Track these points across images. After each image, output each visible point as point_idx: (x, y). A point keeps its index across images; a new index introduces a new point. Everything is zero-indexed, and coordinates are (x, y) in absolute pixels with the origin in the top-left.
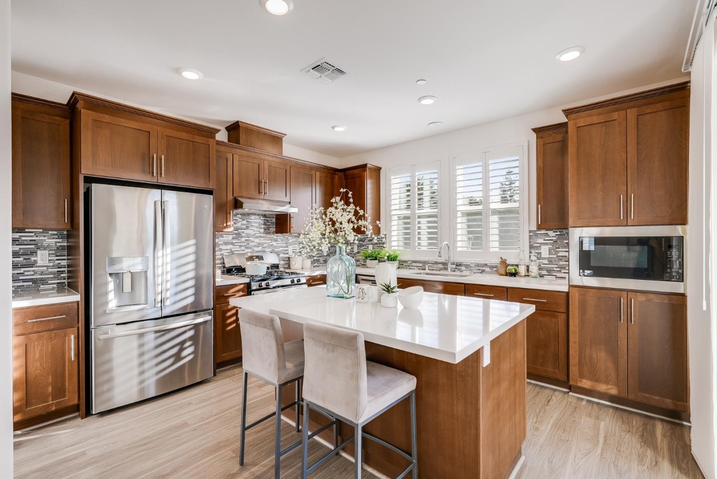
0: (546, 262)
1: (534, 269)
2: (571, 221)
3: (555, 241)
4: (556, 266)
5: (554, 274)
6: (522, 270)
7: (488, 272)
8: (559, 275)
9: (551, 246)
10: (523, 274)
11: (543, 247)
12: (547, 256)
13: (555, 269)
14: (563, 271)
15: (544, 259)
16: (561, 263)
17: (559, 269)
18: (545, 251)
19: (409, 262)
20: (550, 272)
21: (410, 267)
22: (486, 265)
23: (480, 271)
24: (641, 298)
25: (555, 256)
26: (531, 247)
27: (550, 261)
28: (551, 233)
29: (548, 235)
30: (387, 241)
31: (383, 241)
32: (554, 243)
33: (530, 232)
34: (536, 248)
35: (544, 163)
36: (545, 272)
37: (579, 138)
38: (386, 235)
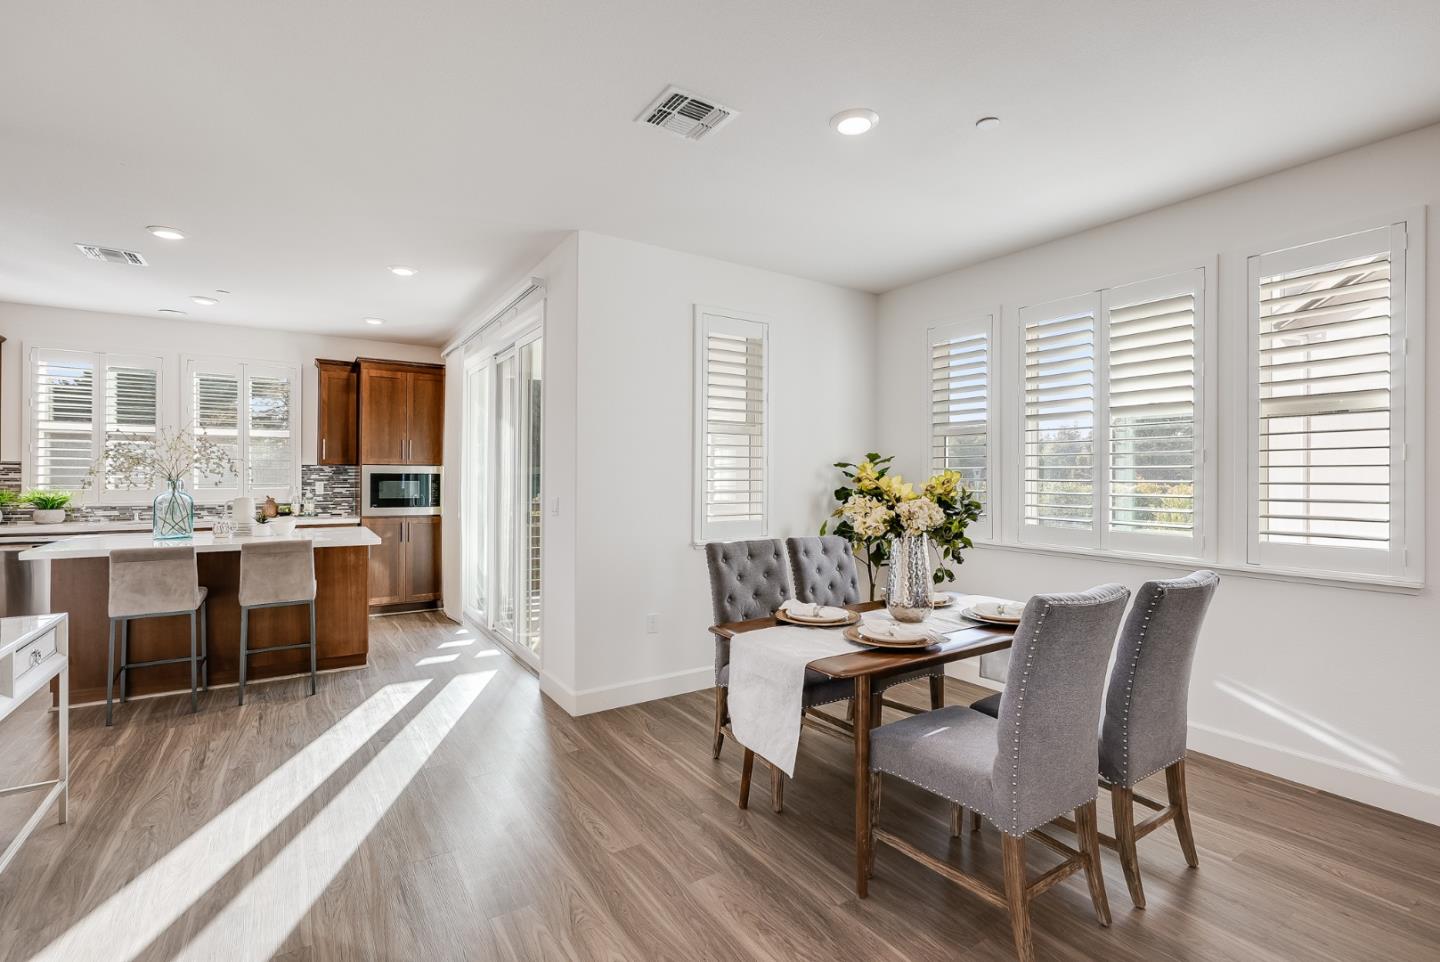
0: (321, 499)
1: (310, 507)
2: (364, 458)
3: (331, 478)
4: (332, 503)
5: (329, 511)
6: (296, 509)
8: (334, 512)
9: (326, 483)
10: (297, 514)
11: (317, 483)
12: (322, 493)
13: (330, 506)
14: (338, 508)
15: (319, 496)
16: (336, 499)
17: (334, 506)
18: (319, 488)
19: (84, 511)
20: (325, 509)
24: (415, 521)
25: (330, 493)
26: (304, 484)
27: (325, 497)
28: (327, 469)
29: (322, 470)
30: (25, 476)
31: (12, 475)
32: (330, 479)
33: (303, 466)
34: (310, 484)
35: (329, 398)
36: (320, 510)
37: (371, 386)
38: (20, 464)
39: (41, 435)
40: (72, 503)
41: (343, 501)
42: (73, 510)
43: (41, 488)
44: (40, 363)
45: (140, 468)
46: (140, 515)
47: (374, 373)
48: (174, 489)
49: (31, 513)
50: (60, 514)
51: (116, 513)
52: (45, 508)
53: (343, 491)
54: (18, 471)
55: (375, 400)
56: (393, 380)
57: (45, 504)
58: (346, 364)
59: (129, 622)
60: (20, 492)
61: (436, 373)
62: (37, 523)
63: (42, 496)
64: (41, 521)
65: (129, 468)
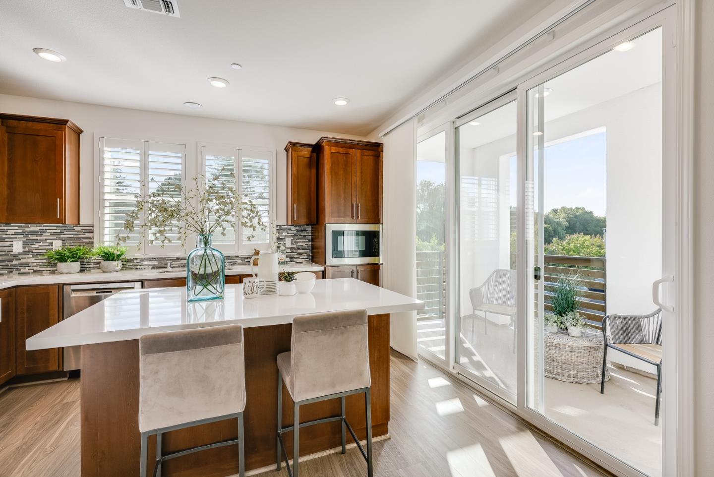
0: (289, 251)
1: (283, 257)
4: (296, 254)
5: (294, 260)
7: (240, 264)
8: (298, 260)
9: (292, 238)
11: (287, 239)
12: (290, 246)
13: (295, 256)
14: (300, 257)
15: (288, 248)
16: (299, 251)
17: (298, 256)
18: (288, 242)
19: (135, 261)
20: (291, 258)
21: (138, 267)
22: (237, 257)
23: (232, 263)
25: (295, 246)
26: (279, 239)
27: (292, 249)
28: (293, 228)
29: (290, 229)
30: (96, 235)
31: (87, 235)
32: (295, 236)
33: (277, 226)
34: (282, 240)
35: (298, 172)
36: (288, 259)
37: (332, 160)
38: (92, 226)
39: (107, 204)
40: (128, 256)
41: (303, 253)
42: (128, 261)
43: (106, 244)
44: (105, 149)
45: (174, 222)
46: (171, 264)
47: (334, 150)
48: (205, 245)
49: (99, 263)
50: (117, 265)
51: (155, 263)
52: (108, 260)
53: (304, 244)
54: (92, 232)
55: (334, 173)
56: (346, 154)
57: (108, 257)
58: (308, 145)
59: (164, 436)
60: (92, 247)
61: (376, 149)
62: (104, 272)
63: (106, 251)
64: (105, 270)
65: (164, 221)
